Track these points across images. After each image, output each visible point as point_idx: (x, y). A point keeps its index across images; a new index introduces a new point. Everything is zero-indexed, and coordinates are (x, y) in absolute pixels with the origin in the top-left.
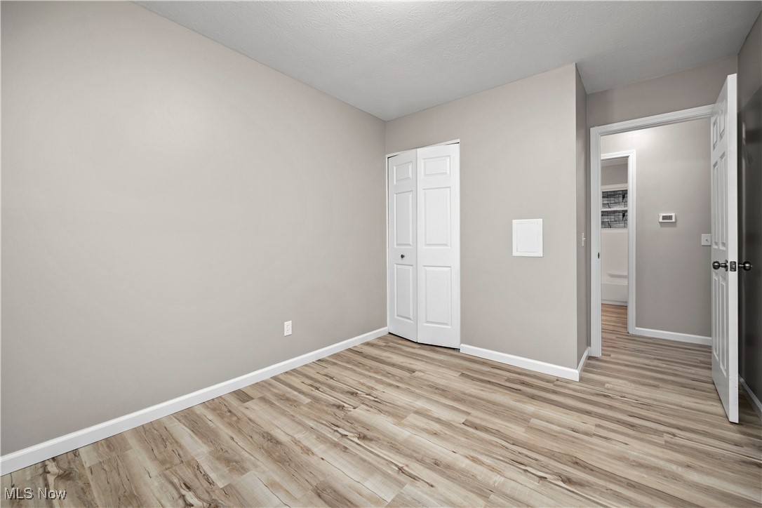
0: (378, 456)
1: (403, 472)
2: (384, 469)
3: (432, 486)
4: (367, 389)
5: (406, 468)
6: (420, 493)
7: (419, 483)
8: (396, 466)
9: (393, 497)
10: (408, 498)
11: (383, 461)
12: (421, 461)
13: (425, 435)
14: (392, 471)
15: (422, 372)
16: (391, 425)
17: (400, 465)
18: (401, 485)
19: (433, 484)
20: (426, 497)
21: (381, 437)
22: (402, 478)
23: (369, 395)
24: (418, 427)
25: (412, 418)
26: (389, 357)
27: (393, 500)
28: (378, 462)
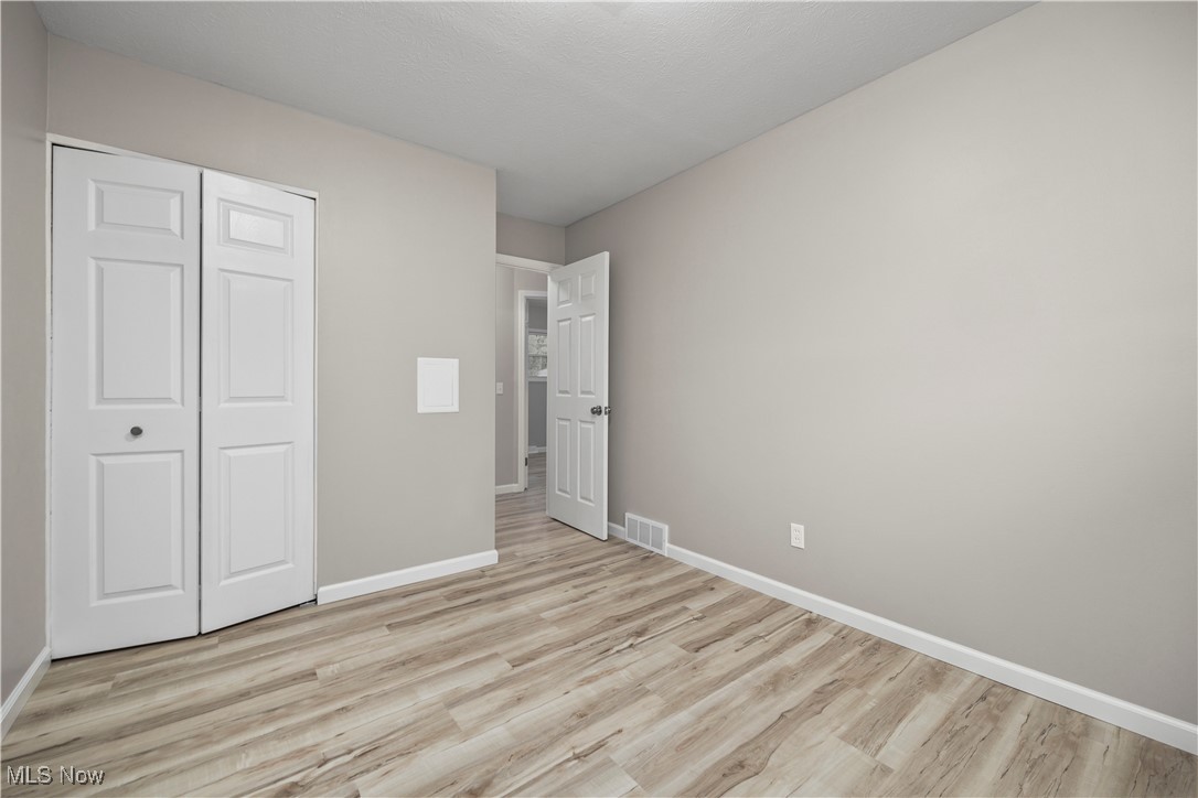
0: (536, 780)
1: (585, 756)
2: (569, 778)
3: (620, 731)
4: (295, 761)
5: (577, 751)
6: (628, 747)
7: (612, 742)
8: (568, 760)
9: (628, 778)
10: (635, 761)
11: (551, 776)
12: (570, 731)
13: (515, 711)
14: (578, 769)
15: (328, 664)
16: (462, 746)
17: (570, 755)
18: (608, 763)
19: (618, 728)
20: (636, 742)
21: (489, 766)
22: (596, 759)
23: (326, 761)
24: (489, 714)
25: (460, 715)
26: (194, 694)
27: (635, 779)
28: (552, 783)
